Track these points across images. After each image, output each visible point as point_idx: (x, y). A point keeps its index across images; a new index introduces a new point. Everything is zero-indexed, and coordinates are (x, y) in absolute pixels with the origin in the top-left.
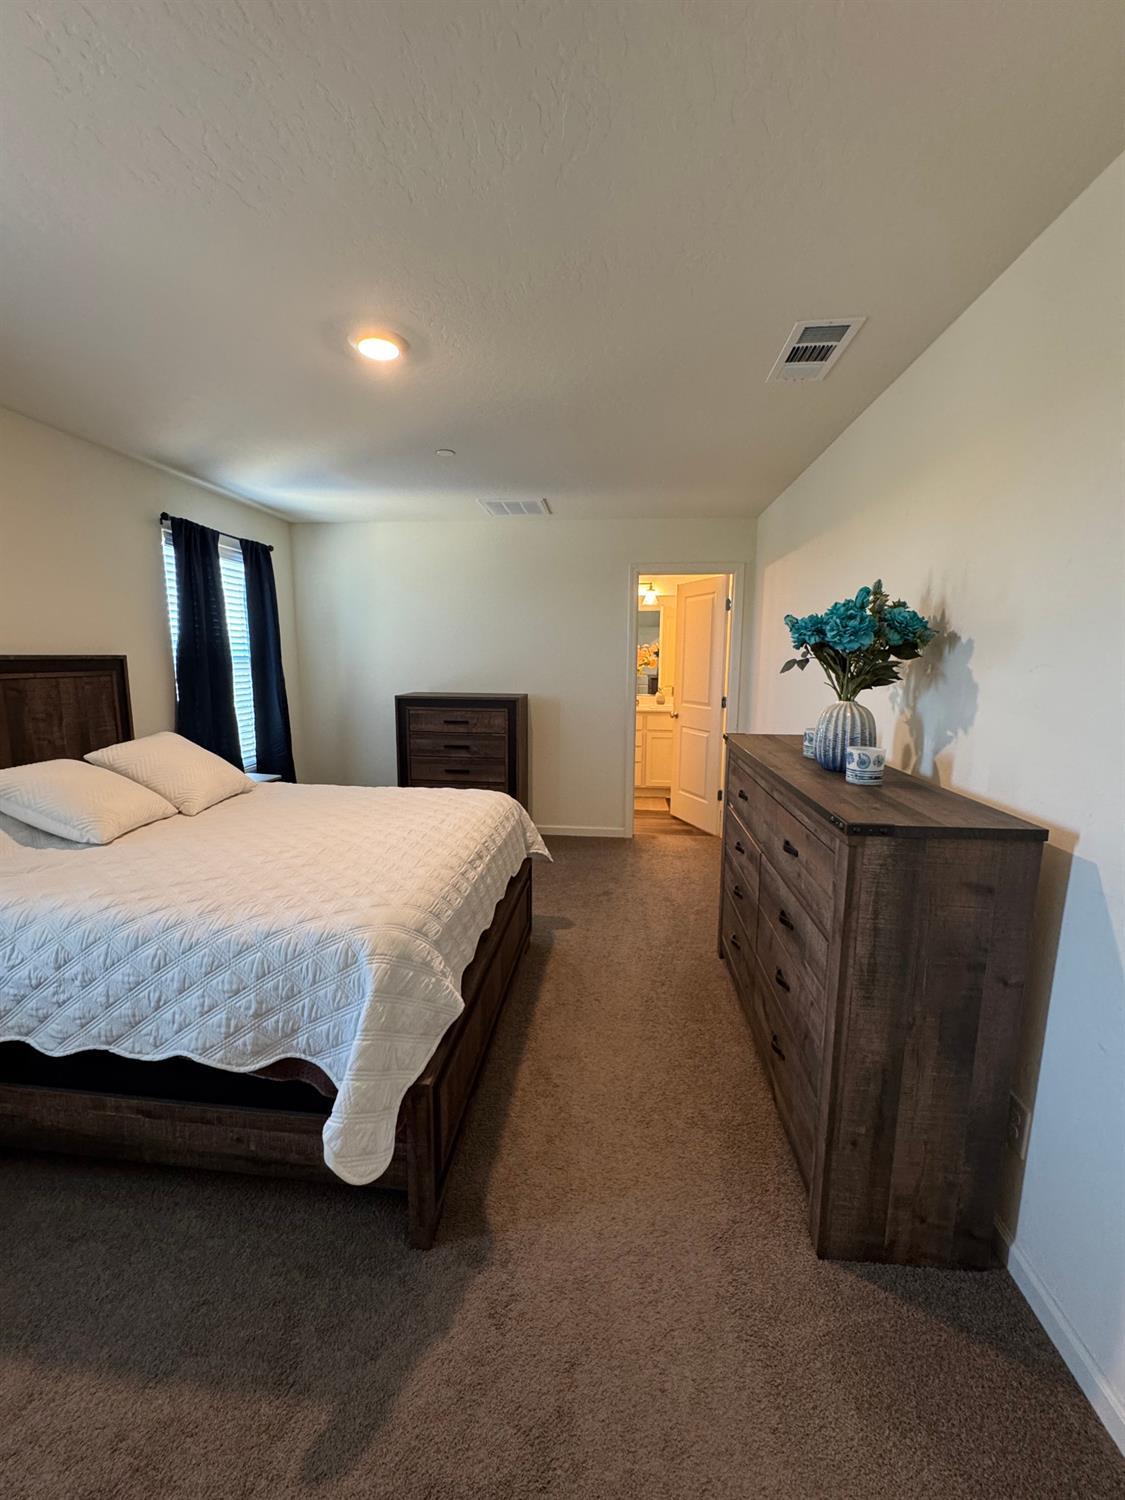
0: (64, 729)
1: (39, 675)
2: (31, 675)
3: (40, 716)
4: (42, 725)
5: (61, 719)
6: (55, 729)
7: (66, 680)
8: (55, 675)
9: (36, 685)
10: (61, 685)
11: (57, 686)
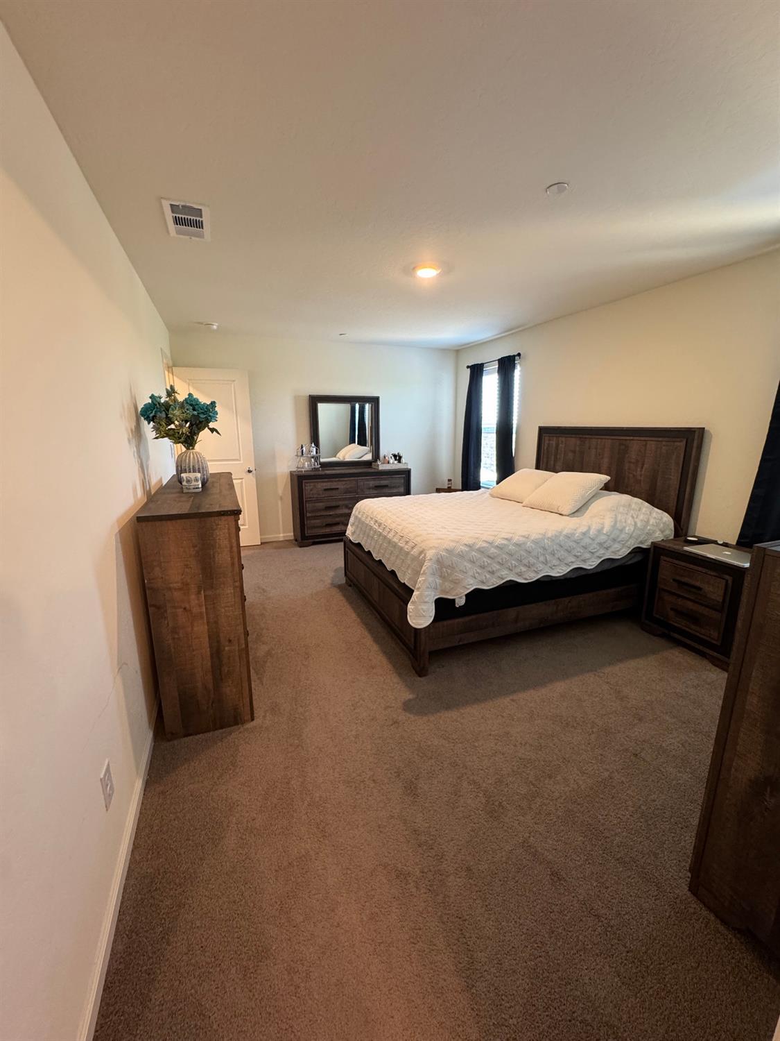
0: (644, 470)
1: (635, 438)
2: (632, 438)
3: (633, 461)
4: (632, 465)
5: (643, 464)
6: (639, 470)
7: (652, 442)
8: (646, 439)
9: (635, 445)
10: (648, 446)
11: (646, 445)
